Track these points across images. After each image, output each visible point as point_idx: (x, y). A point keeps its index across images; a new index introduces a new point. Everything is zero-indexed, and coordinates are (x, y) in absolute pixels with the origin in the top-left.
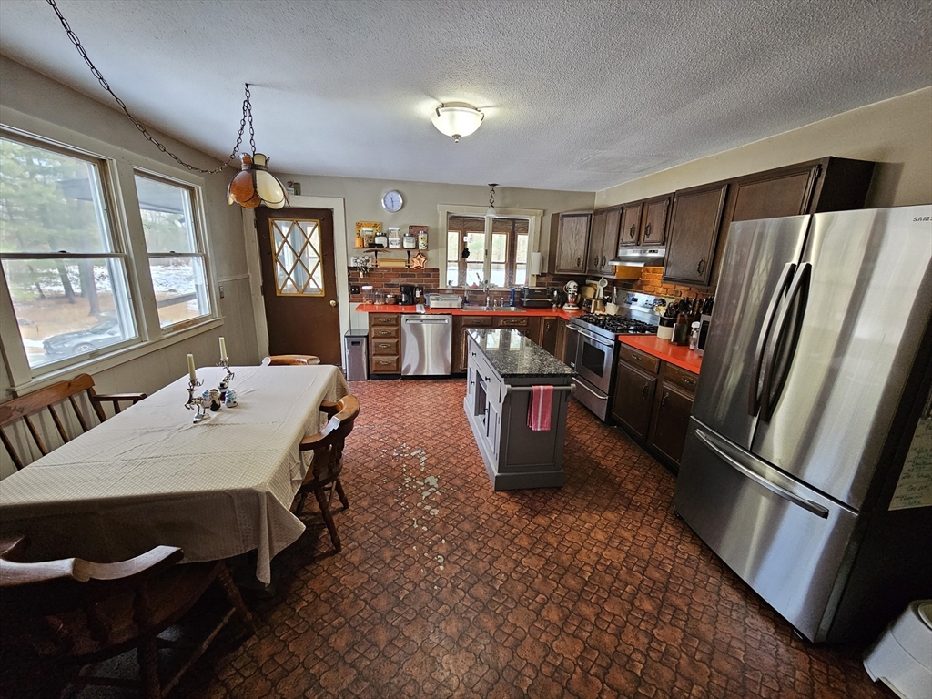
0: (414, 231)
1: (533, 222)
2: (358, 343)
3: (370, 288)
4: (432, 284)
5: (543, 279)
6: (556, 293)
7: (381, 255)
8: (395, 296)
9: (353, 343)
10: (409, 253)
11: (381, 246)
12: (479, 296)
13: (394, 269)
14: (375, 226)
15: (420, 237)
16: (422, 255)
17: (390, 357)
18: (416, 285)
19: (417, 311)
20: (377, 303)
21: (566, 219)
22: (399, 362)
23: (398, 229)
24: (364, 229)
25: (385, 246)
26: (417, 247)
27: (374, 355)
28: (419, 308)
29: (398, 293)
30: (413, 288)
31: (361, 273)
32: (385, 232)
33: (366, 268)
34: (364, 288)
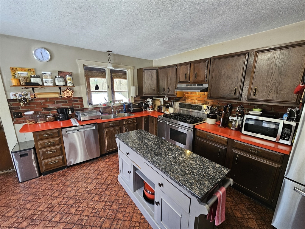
0: (62, 75)
1: (129, 72)
2: (27, 154)
3: (32, 113)
4: (79, 106)
5: (136, 98)
6: (143, 104)
7: (37, 90)
8: (54, 116)
9: (21, 156)
10: (60, 88)
11: (37, 84)
12: (107, 109)
13: (50, 99)
14: (29, 70)
15: (67, 78)
16: (71, 90)
17: (57, 158)
18: (68, 107)
19: (74, 125)
20: (39, 122)
21: (146, 71)
22: (64, 159)
23: (50, 73)
24: (19, 72)
25: (41, 84)
26: (66, 84)
27: (43, 160)
28: (73, 122)
29: (56, 113)
30: (67, 110)
31: (22, 104)
32: (39, 74)
33: (26, 100)
34: (25, 113)
